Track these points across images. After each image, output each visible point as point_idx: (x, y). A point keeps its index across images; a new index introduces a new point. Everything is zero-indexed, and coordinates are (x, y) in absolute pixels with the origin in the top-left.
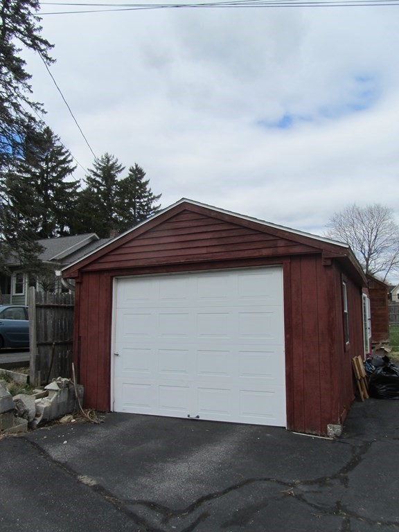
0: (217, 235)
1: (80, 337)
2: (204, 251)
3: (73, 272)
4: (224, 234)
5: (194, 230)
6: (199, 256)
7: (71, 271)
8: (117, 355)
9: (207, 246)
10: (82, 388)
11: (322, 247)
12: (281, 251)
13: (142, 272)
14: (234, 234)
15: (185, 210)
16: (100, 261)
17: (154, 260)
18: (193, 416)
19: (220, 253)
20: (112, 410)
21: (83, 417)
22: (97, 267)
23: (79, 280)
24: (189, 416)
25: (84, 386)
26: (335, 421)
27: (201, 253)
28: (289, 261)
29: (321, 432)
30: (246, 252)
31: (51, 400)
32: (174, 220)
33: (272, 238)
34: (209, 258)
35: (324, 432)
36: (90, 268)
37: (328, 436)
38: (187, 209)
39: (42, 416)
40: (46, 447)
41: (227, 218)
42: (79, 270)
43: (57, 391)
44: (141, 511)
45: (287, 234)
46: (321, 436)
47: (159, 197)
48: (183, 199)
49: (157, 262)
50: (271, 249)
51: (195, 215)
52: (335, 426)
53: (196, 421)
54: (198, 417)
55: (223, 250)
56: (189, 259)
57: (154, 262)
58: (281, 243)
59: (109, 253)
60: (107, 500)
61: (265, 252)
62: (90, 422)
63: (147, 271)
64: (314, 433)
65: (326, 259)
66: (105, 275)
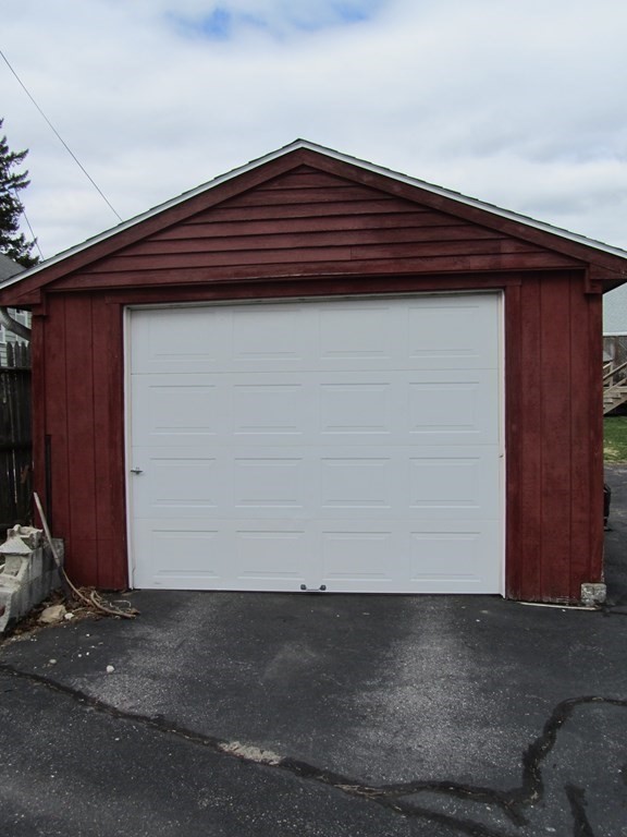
0: (373, 224)
1: (48, 438)
2: (345, 255)
3: (29, 294)
4: (389, 223)
5: (320, 211)
6: (334, 264)
7: (23, 290)
8: (138, 472)
9: (351, 246)
10: (61, 544)
11: (591, 258)
12: (507, 261)
13: (198, 296)
14: (411, 224)
15: (303, 166)
16: (95, 270)
17: (229, 271)
18: (313, 587)
19: (379, 260)
20: (131, 587)
21: (84, 604)
22: (88, 282)
23: (42, 312)
24: (303, 587)
25: (64, 541)
26: (595, 577)
27: (339, 258)
28: (520, 283)
29: (571, 597)
30: (435, 261)
31: (20, 577)
32: (276, 186)
33: (489, 235)
34: (355, 269)
35: (577, 598)
36: (70, 285)
37: (584, 605)
38: (306, 163)
39: (7, 613)
40: (77, 683)
41: (397, 189)
42: (43, 288)
43: (26, 556)
44: (446, 805)
45: (521, 229)
46: (570, 605)
47: (22, 156)
48: (299, 140)
49: (237, 274)
50: (488, 258)
51: (324, 178)
52: (596, 585)
53: (320, 596)
54: (323, 588)
55: (388, 255)
56: (311, 271)
57: (229, 275)
58: (508, 247)
59: (118, 251)
60: (348, 792)
61: (476, 263)
62: (107, 615)
63: (209, 295)
64: (557, 600)
65: (592, 281)
66: (108, 300)
